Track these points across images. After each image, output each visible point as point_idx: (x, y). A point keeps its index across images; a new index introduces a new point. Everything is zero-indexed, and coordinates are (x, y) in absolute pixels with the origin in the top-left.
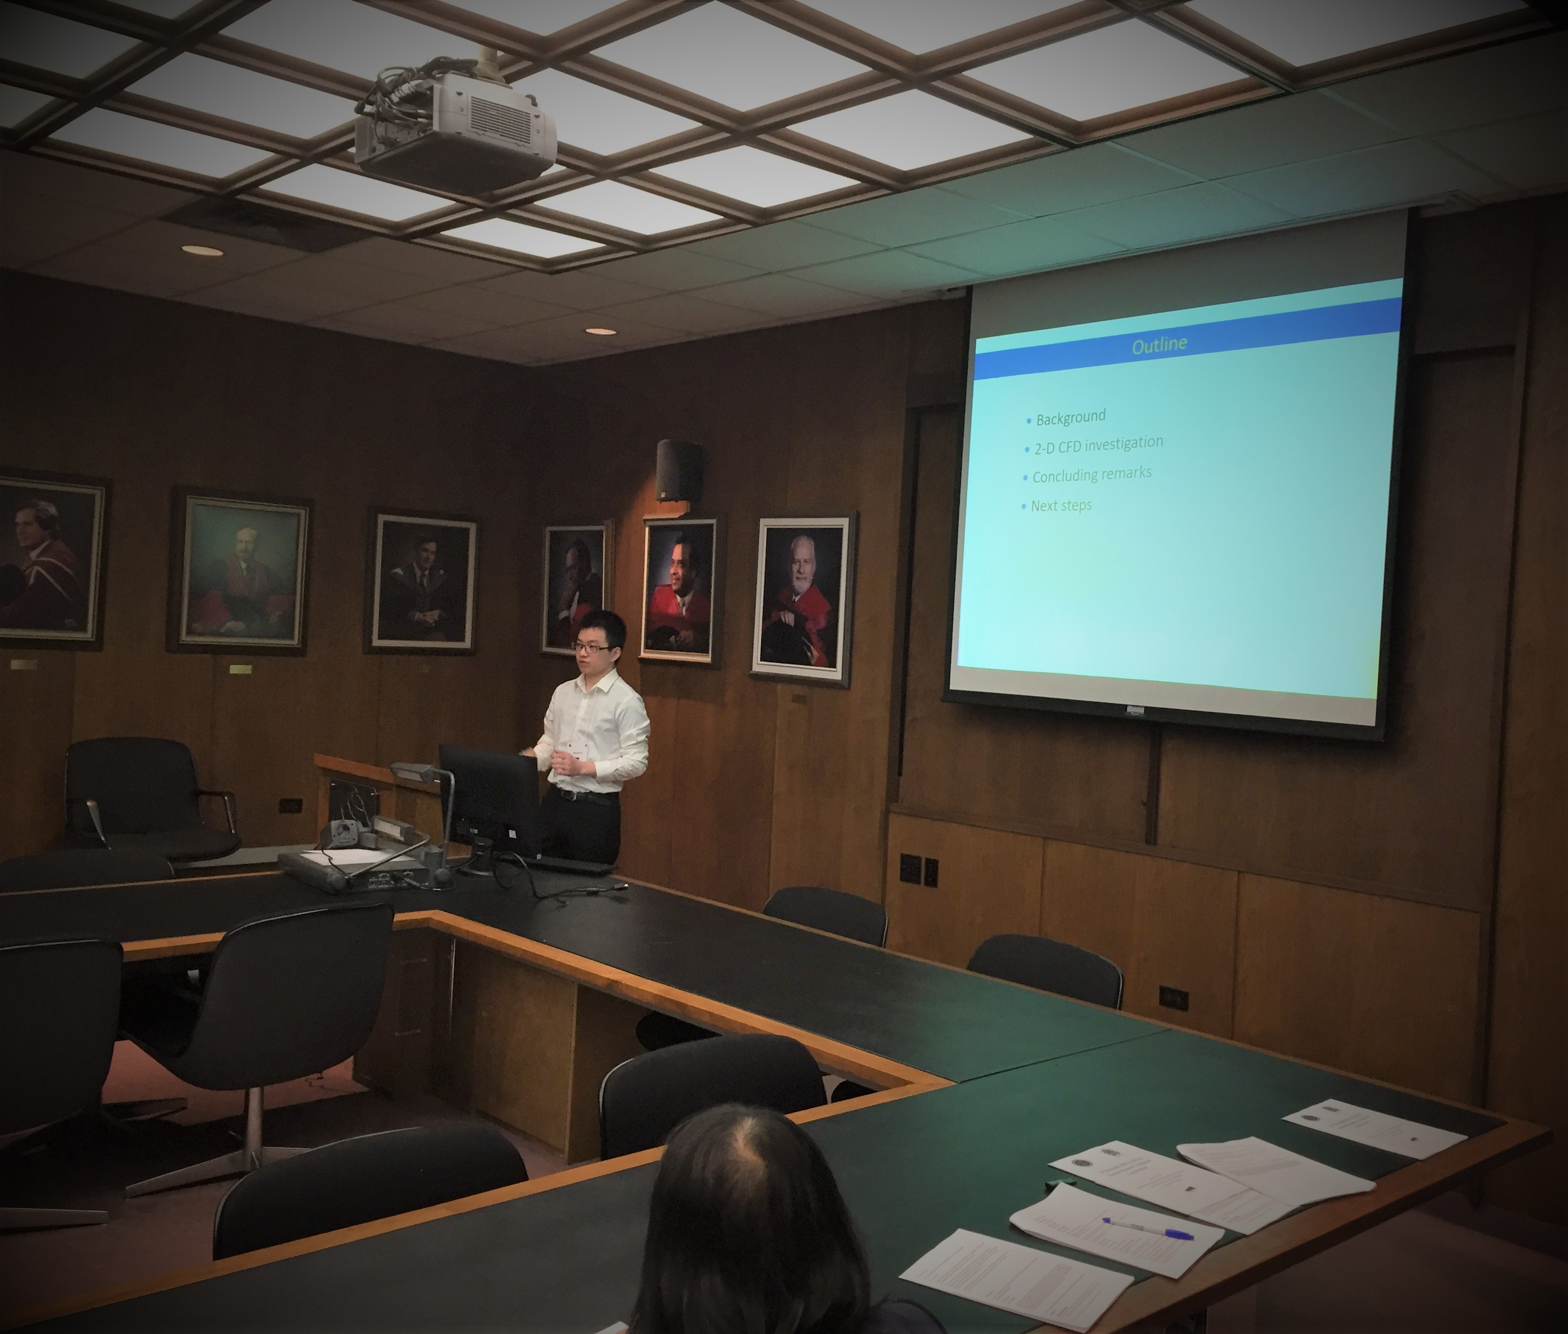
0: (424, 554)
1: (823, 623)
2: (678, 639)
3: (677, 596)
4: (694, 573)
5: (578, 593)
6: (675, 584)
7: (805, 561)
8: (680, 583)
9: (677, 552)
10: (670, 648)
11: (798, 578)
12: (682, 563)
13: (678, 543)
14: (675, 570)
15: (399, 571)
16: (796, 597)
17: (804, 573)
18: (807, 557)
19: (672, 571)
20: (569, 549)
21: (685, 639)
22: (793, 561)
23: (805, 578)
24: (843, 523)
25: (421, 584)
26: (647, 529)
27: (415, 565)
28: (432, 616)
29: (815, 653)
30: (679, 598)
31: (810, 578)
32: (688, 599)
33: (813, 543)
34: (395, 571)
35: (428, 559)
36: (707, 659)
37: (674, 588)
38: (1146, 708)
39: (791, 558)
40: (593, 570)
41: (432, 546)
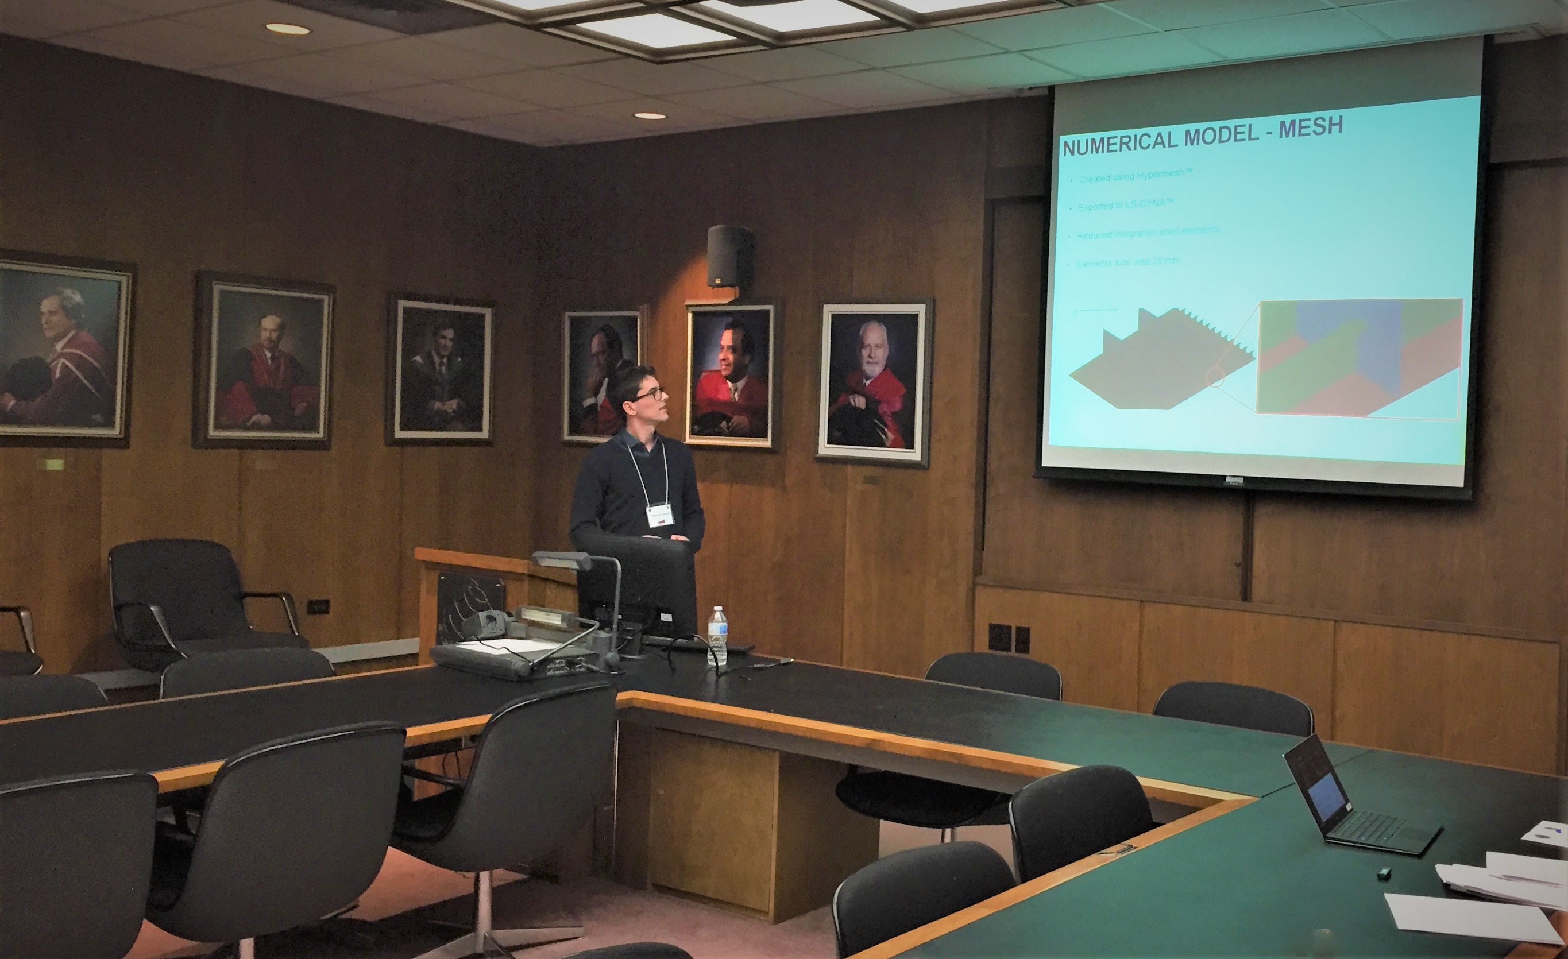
0: (443, 341)
1: (898, 406)
2: (730, 424)
3: (728, 381)
4: (747, 361)
5: (607, 380)
6: (725, 370)
7: (877, 346)
8: (731, 369)
9: (727, 338)
10: (719, 434)
11: (868, 362)
12: (733, 349)
13: (727, 328)
14: (724, 356)
15: (418, 358)
16: (867, 381)
17: (875, 357)
18: (879, 342)
19: (721, 356)
20: (594, 336)
21: (739, 424)
22: (862, 345)
23: (877, 363)
24: (920, 309)
25: (440, 370)
26: (690, 315)
27: (434, 354)
28: (452, 405)
29: (890, 435)
30: (730, 384)
31: (883, 362)
32: (741, 384)
33: (885, 328)
34: (414, 359)
35: (445, 346)
36: (767, 443)
37: (724, 373)
38: (1245, 478)
39: (859, 343)
40: (626, 357)
41: (450, 333)
